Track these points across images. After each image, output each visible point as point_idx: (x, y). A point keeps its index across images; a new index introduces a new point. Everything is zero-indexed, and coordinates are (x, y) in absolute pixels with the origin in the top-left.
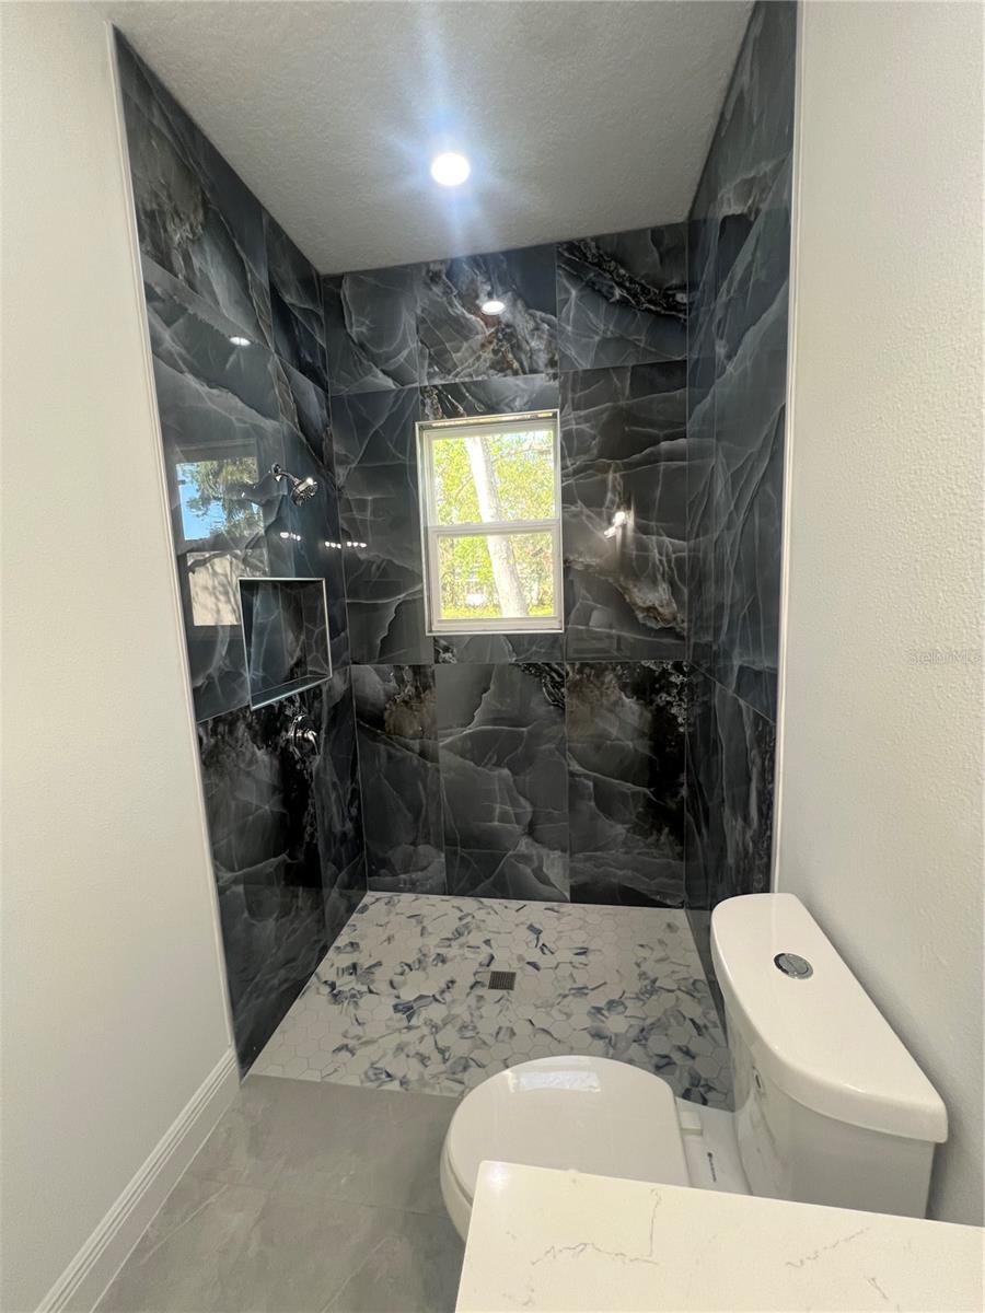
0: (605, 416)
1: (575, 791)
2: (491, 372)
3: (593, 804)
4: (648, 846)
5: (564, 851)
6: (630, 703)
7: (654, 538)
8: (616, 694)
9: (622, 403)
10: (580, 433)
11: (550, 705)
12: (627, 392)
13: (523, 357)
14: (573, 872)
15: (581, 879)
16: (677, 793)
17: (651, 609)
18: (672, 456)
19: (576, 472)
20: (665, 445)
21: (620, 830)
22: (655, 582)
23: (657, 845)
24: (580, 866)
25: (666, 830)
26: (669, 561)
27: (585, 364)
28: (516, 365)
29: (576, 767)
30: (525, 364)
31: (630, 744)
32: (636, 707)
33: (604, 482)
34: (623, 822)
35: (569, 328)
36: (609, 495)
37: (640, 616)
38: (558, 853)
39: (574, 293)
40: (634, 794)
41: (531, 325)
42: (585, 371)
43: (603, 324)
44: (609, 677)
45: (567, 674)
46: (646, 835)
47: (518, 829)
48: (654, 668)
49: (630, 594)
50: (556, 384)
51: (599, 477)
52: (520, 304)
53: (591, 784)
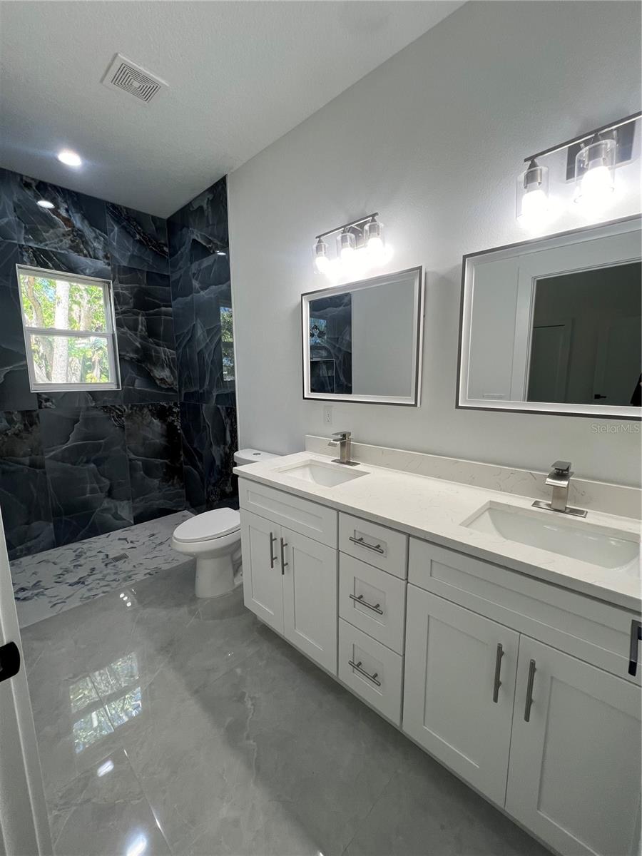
0: (136, 289)
1: (133, 468)
2: (70, 250)
3: (142, 472)
4: (169, 486)
5: (128, 500)
6: (156, 421)
7: (161, 348)
8: (149, 418)
9: (143, 286)
10: (124, 294)
11: (116, 426)
12: (145, 282)
13: (90, 249)
14: (134, 509)
15: (138, 511)
16: (180, 459)
17: (162, 380)
18: (166, 314)
19: (123, 313)
20: (163, 309)
21: (156, 482)
22: (163, 367)
23: (173, 485)
24: (137, 505)
25: (176, 477)
26: (169, 359)
27: (124, 264)
28: (85, 252)
29: (133, 456)
30: (91, 253)
31: (158, 441)
32: (159, 424)
33: (137, 320)
34: (157, 478)
35: (115, 244)
36: (140, 327)
37: (158, 382)
38: (126, 502)
39: (116, 228)
40: (161, 464)
41: (93, 235)
42: (124, 266)
43: (131, 248)
44: (146, 411)
45: (125, 410)
46: (167, 481)
47: (103, 495)
48: (165, 405)
49: (153, 372)
50: (109, 268)
51: (135, 317)
52: (86, 222)
53: (140, 463)
